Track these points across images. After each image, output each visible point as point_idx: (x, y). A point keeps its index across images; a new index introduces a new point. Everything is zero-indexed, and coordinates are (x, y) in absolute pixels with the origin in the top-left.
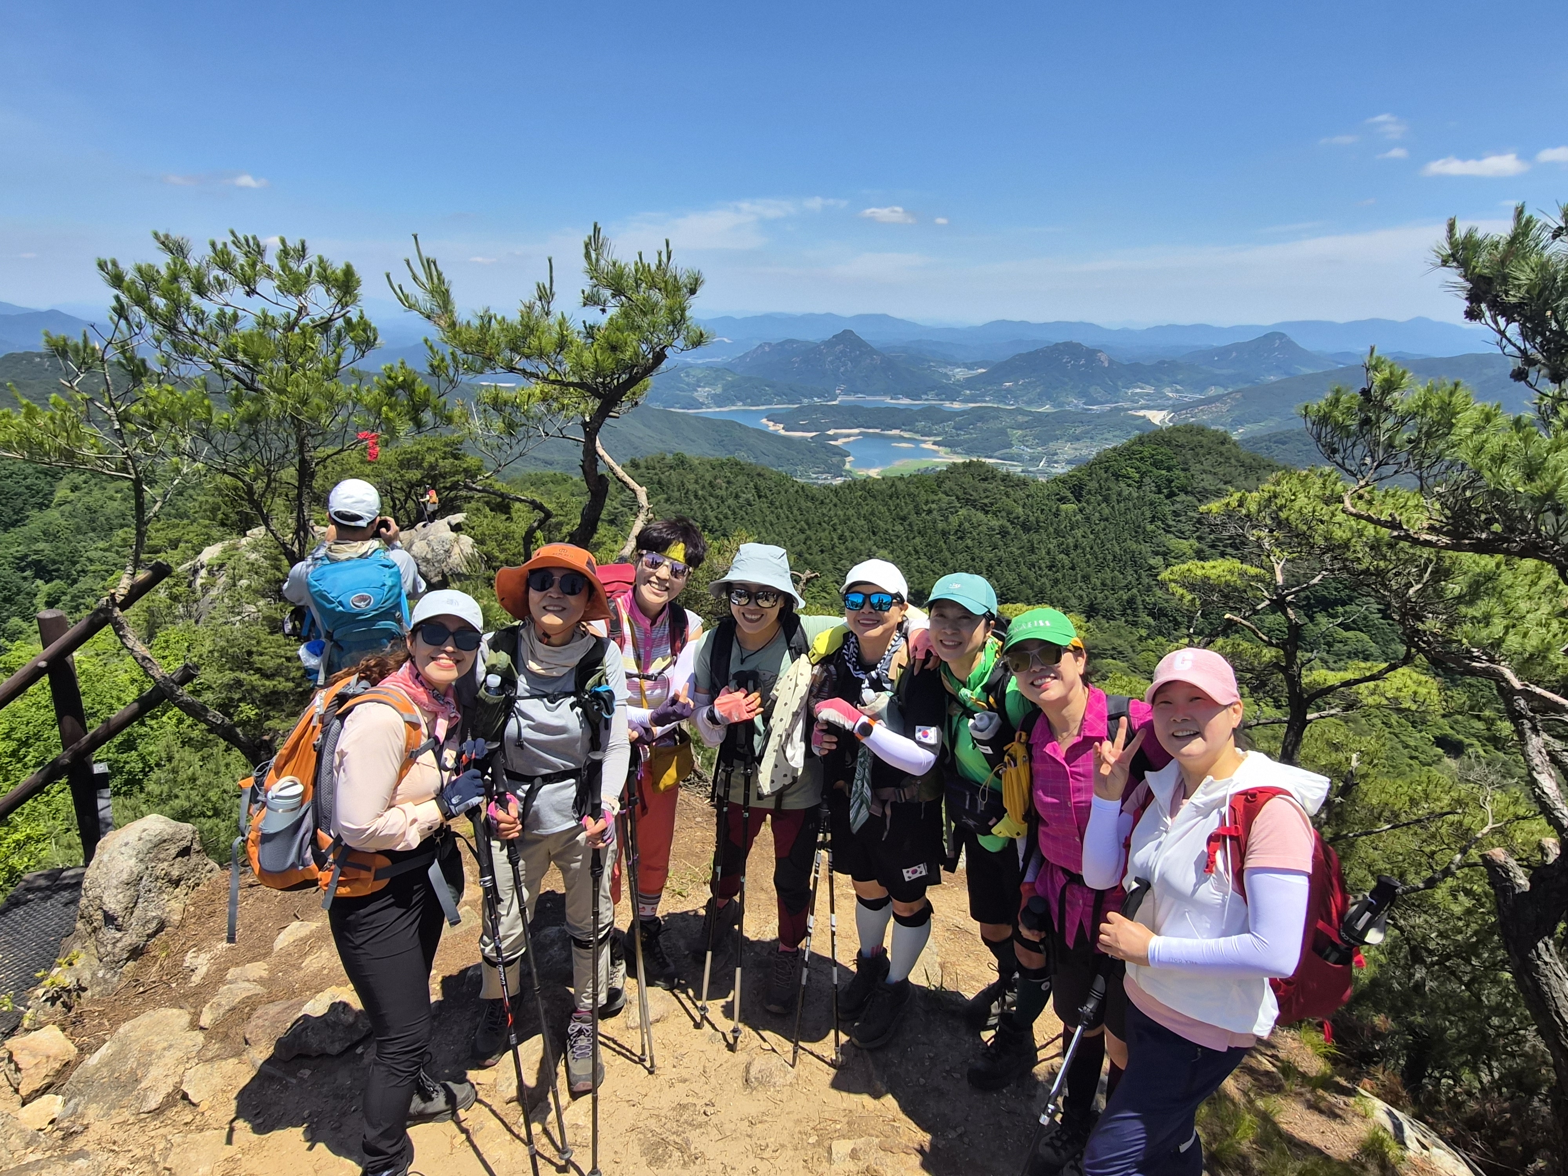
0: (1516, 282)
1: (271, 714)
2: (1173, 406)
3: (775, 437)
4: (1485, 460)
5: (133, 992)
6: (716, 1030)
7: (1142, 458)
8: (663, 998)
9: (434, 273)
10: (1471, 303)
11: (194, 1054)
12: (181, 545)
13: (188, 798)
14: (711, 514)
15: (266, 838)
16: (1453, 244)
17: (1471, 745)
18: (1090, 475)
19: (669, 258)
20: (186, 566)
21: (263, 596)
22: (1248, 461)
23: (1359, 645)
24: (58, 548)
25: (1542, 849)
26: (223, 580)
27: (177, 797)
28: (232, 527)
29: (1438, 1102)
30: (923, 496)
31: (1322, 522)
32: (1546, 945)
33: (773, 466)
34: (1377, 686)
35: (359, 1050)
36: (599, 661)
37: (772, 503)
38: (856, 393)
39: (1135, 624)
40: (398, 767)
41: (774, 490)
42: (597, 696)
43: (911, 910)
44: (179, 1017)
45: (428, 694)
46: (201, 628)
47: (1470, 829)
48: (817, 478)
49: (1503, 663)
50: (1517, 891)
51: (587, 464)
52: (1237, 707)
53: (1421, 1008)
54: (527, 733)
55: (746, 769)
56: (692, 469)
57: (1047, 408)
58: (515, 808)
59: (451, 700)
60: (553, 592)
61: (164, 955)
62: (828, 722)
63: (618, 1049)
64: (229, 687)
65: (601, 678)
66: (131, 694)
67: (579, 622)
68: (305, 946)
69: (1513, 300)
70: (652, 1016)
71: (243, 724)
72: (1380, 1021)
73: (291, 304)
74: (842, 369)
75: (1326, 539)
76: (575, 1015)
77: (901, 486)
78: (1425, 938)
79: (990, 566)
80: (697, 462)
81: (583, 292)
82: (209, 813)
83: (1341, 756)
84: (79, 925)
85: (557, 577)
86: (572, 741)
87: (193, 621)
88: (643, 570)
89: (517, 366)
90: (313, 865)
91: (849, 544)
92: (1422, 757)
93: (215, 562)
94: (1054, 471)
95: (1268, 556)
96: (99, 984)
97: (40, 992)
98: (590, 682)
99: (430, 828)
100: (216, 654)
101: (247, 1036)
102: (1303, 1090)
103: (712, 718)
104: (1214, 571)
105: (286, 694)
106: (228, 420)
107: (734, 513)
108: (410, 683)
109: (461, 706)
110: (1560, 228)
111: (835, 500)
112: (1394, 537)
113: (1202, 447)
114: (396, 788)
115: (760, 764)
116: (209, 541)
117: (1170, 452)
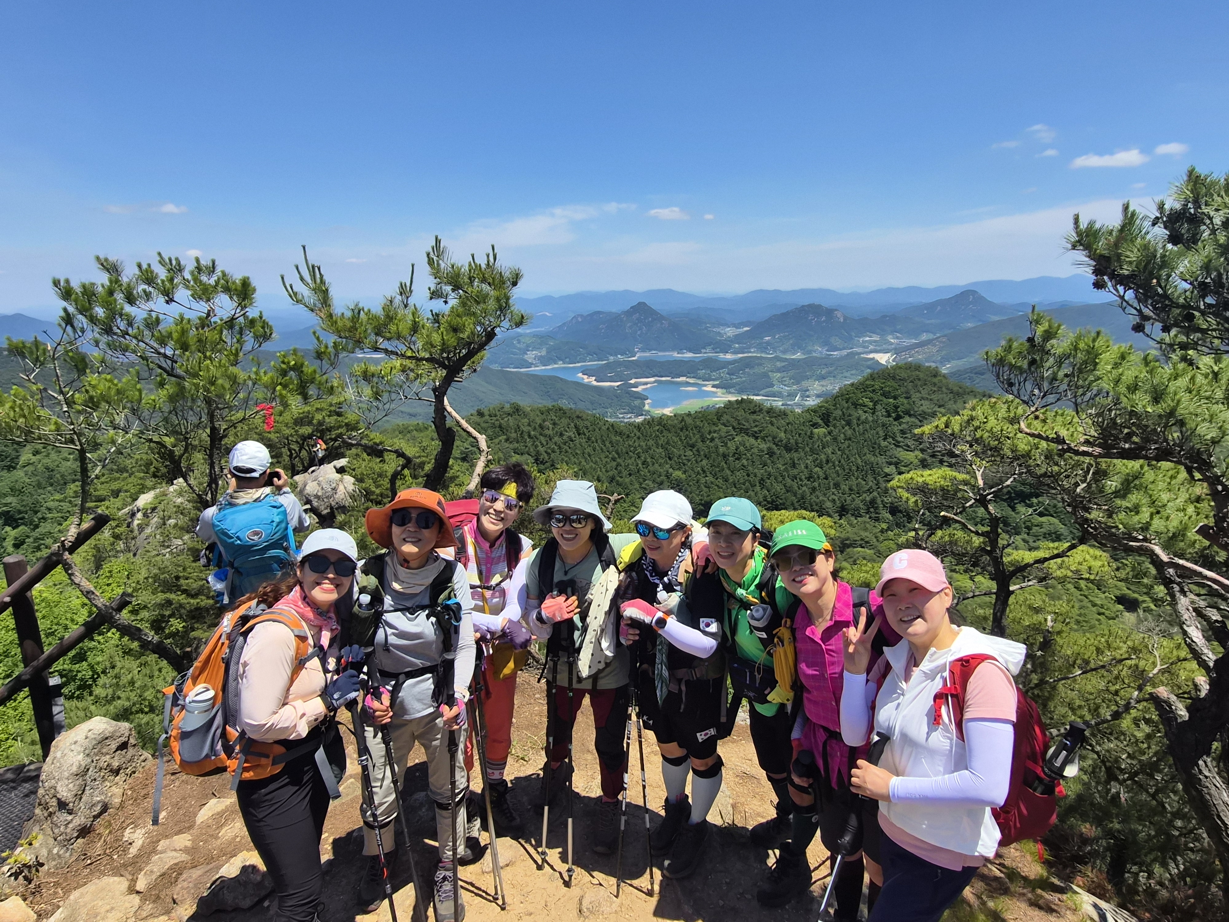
0: (1128, 259)
1: (196, 626)
2: (895, 349)
3: (589, 387)
4: (1122, 389)
5: (82, 864)
6: (554, 870)
7: (874, 391)
8: (511, 846)
9: (318, 276)
10: (1096, 276)
11: (132, 914)
12: (122, 494)
13: (128, 699)
14: (541, 449)
15: (185, 735)
16: (1079, 233)
17: (1144, 601)
18: (835, 405)
19: (495, 259)
20: (126, 510)
21: (188, 532)
22: (955, 389)
23: (1052, 527)
24: (23, 501)
25: (1196, 687)
26: (155, 520)
27: (119, 698)
28: (163, 477)
29: (1137, 893)
30: (707, 428)
31: (1008, 438)
32: (1205, 762)
33: (589, 409)
34: (1063, 561)
35: (266, 904)
36: (449, 579)
37: (589, 439)
38: (650, 350)
39: (877, 520)
40: (289, 673)
41: (591, 428)
42: (447, 608)
43: (707, 764)
44: (119, 884)
45: (313, 612)
46: (138, 560)
47: (1144, 670)
48: (623, 418)
49: (1153, 542)
50: (1179, 720)
51: (437, 420)
52: (947, 591)
53: (1117, 816)
54: (392, 640)
55: (569, 658)
56: (525, 415)
57: (798, 355)
58: (386, 699)
59: (332, 615)
60: (411, 527)
61: (107, 832)
62: (631, 619)
63: (476, 891)
64: (161, 606)
65: (450, 593)
66: (83, 616)
67: (433, 549)
68: (220, 819)
69: (1126, 273)
70: (502, 862)
71: (172, 635)
72: (1087, 829)
73: (202, 307)
74: (639, 332)
75: (1013, 451)
76: (440, 865)
77: (689, 421)
78: (1117, 760)
79: (762, 479)
80: (529, 409)
81: (429, 289)
82: (146, 710)
83: (1040, 617)
84: (38, 811)
85: (414, 515)
86: (427, 644)
87: (131, 554)
88: (484, 504)
89: (381, 347)
90: (223, 755)
91: (651, 468)
92: (1107, 613)
93: (149, 506)
94: (807, 403)
95: (971, 465)
96: (54, 860)
97: (5, 868)
98: (442, 597)
99: (316, 720)
100: (150, 580)
101: (175, 897)
102: (1025, 891)
103: (540, 618)
104: (931, 478)
105: (207, 610)
106: (154, 401)
107: (560, 448)
108: (300, 603)
109: (341, 621)
110: (1157, 218)
111: (638, 434)
112: (1059, 450)
113: (919, 380)
114: (288, 689)
115: (579, 653)
116: (143, 490)
117: (896, 385)
